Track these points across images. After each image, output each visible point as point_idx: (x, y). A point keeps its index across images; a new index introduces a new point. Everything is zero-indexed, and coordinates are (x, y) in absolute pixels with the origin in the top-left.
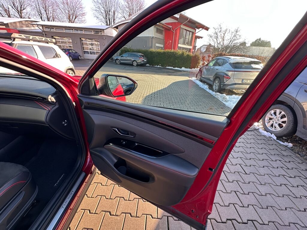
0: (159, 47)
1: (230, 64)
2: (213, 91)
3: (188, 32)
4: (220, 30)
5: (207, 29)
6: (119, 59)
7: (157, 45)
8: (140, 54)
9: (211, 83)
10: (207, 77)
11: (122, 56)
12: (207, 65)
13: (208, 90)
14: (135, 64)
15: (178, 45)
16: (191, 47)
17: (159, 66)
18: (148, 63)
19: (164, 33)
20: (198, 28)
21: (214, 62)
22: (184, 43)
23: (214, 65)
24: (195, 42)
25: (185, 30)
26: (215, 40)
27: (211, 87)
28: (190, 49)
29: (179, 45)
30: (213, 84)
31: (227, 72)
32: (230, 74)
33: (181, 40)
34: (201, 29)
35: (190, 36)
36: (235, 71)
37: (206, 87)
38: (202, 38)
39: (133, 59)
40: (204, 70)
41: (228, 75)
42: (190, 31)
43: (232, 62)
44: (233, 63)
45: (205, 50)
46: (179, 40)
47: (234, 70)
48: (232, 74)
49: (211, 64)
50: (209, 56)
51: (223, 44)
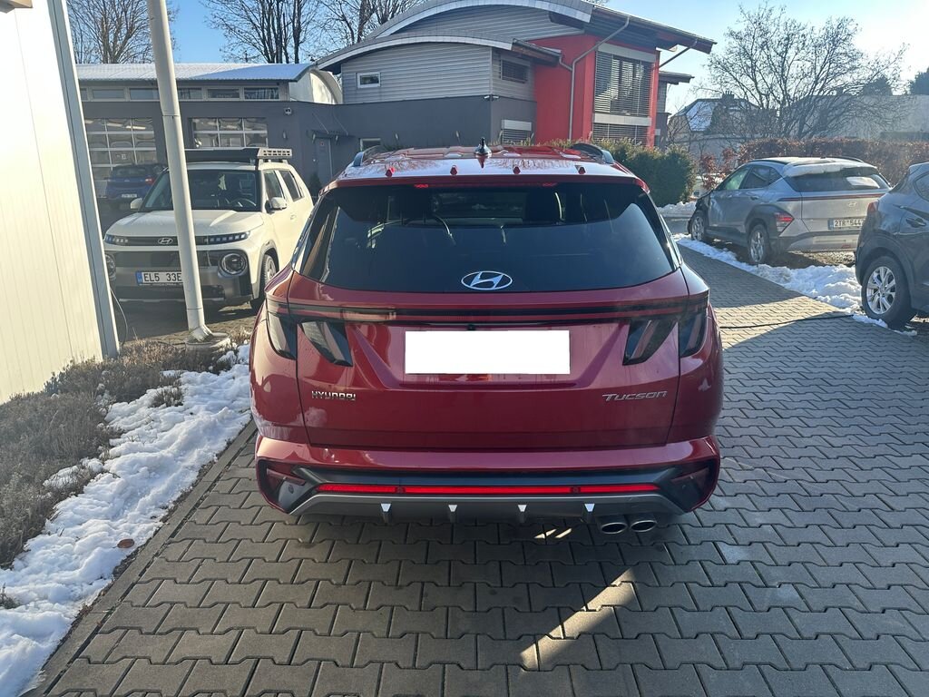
0: (514, 133)
1: (787, 179)
3: (628, 66)
4: (760, 41)
5: (705, 46)
7: (508, 125)
9: (742, 241)
10: (726, 224)
12: (722, 187)
13: (734, 263)
15: (592, 117)
16: (646, 121)
19: (529, 76)
20: (668, 46)
21: (742, 176)
22: (616, 107)
23: (743, 186)
24: (662, 98)
25: (616, 57)
26: (748, 82)
27: (743, 256)
28: (643, 129)
29: (599, 118)
30: (749, 243)
31: (778, 204)
32: (790, 207)
34: (680, 48)
35: (639, 75)
36: (802, 199)
37: (727, 257)
38: (686, 79)
40: (714, 205)
41: (784, 212)
42: (635, 62)
43: (791, 173)
44: (796, 178)
45: (708, 123)
46: (597, 100)
47: (797, 195)
48: (796, 209)
49: (735, 184)
50: (726, 155)
51: (786, 95)
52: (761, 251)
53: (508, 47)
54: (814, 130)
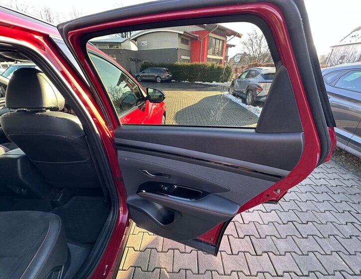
0: (185, 60)
1: (262, 75)
2: (247, 104)
3: (218, 41)
5: (239, 36)
6: (140, 75)
7: (183, 57)
8: (165, 69)
9: (244, 96)
10: (239, 90)
11: (143, 72)
12: (239, 77)
13: (241, 104)
14: (159, 80)
15: (207, 56)
16: (222, 58)
17: (186, 81)
18: (173, 78)
19: (190, 43)
20: (229, 35)
21: (246, 74)
22: (214, 54)
23: (247, 77)
24: (226, 51)
25: (214, 38)
26: (250, 48)
27: (244, 101)
28: (221, 60)
29: (209, 56)
30: (246, 96)
31: (259, 84)
32: (262, 85)
33: (211, 51)
34: (232, 36)
35: (221, 44)
36: (267, 82)
37: (239, 101)
38: (234, 46)
39: (156, 75)
40: (236, 83)
41: (259, 87)
42: (220, 40)
44: (265, 74)
45: (239, 60)
46: (208, 51)
47: (265, 81)
48: (264, 86)
49: (244, 76)
50: (243, 67)
51: (260, 52)
52: (250, 100)
53: (182, 33)
54: (267, 62)
